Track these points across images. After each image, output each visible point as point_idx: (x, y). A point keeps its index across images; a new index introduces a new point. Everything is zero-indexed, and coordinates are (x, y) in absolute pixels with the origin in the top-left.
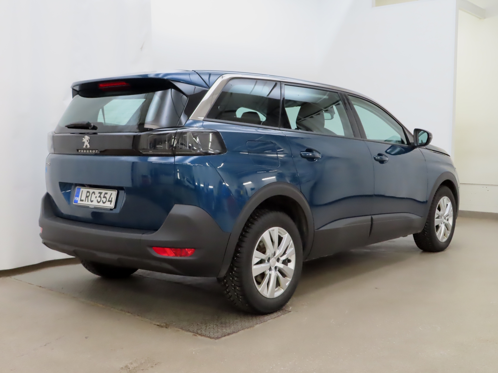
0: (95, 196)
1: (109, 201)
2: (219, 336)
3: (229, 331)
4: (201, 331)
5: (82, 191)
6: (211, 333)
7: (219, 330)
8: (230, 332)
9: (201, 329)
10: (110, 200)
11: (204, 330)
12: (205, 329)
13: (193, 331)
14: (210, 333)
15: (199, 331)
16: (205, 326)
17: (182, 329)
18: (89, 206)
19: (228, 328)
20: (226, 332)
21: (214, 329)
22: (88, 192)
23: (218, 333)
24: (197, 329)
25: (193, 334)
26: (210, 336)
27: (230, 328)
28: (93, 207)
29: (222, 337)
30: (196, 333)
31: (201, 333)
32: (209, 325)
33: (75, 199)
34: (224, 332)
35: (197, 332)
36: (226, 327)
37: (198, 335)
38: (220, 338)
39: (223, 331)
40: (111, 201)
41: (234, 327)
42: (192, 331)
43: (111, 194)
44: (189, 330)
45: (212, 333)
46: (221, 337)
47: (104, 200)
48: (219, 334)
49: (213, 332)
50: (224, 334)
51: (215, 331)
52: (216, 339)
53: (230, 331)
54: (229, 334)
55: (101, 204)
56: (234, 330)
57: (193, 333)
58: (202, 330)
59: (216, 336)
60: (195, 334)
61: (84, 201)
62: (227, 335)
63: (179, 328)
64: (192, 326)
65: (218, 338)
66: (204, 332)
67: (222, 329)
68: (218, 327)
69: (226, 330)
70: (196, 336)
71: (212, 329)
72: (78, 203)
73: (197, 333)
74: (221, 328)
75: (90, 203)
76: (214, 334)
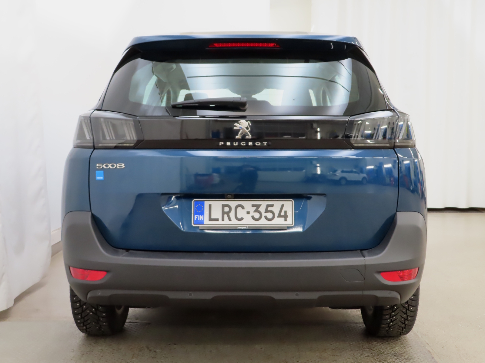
0: (245, 211)
1: (280, 216)
5: (210, 206)
10: (283, 213)
18: (237, 227)
22: (224, 206)
28: (247, 228)
33: (196, 218)
40: (286, 217)
43: (283, 206)
47: (270, 215)
55: (263, 222)
61: (220, 219)
72: (205, 223)
75: (234, 222)
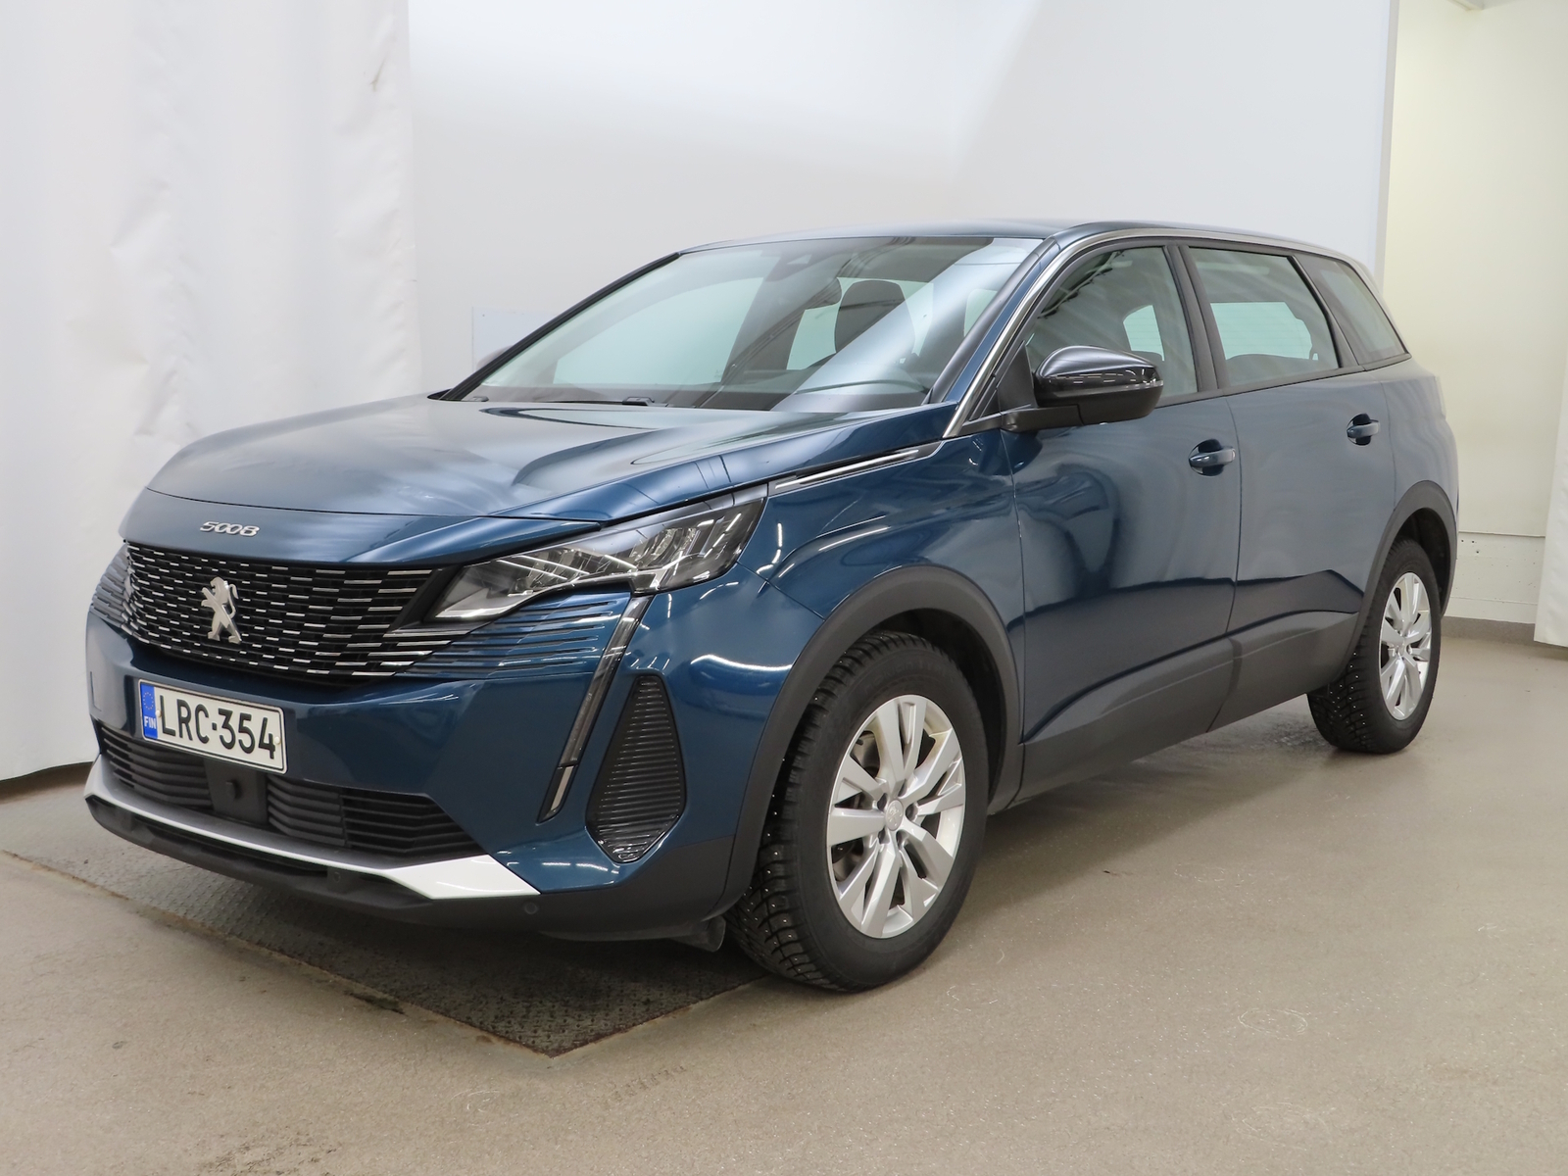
2: (564, 1044)
3: (601, 1025)
4: (509, 1022)
6: (540, 1032)
7: (570, 1020)
8: (603, 1027)
9: (508, 1017)
11: (519, 1019)
12: (524, 1017)
13: (481, 1023)
14: (535, 1032)
15: (503, 1024)
16: (526, 1004)
17: (446, 1013)
19: (600, 1015)
20: (592, 1031)
21: (552, 1016)
23: (564, 1031)
24: (496, 1017)
25: (480, 1034)
26: (534, 1042)
27: (607, 1015)
29: (576, 1047)
30: (487, 1031)
31: (507, 1032)
32: (541, 1002)
34: (586, 1028)
35: (494, 1027)
36: (593, 1011)
37: (494, 1039)
38: (566, 1050)
39: (580, 1023)
41: (621, 1010)
42: (478, 1024)
44: (469, 1018)
45: (544, 1031)
46: (571, 1049)
48: (567, 1037)
49: (547, 1027)
50: (580, 1038)
51: (553, 1024)
52: (552, 1056)
53: (606, 1025)
54: (598, 1037)
56: (618, 1022)
57: (481, 1029)
58: (513, 1021)
59: (556, 1045)
60: (485, 1034)
62: (591, 1041)
63: (438, 1012)
64: (481, 1006)
65: (559, 1051)
66: (516, 1027)
67: (579, 1016)
68: (566, 1011)
69: (592, 1021)
70: (489, 1041)
71: (546, 1017)
73: (495, 1033)
74: (578, 1013)
76: (549, 1037)
